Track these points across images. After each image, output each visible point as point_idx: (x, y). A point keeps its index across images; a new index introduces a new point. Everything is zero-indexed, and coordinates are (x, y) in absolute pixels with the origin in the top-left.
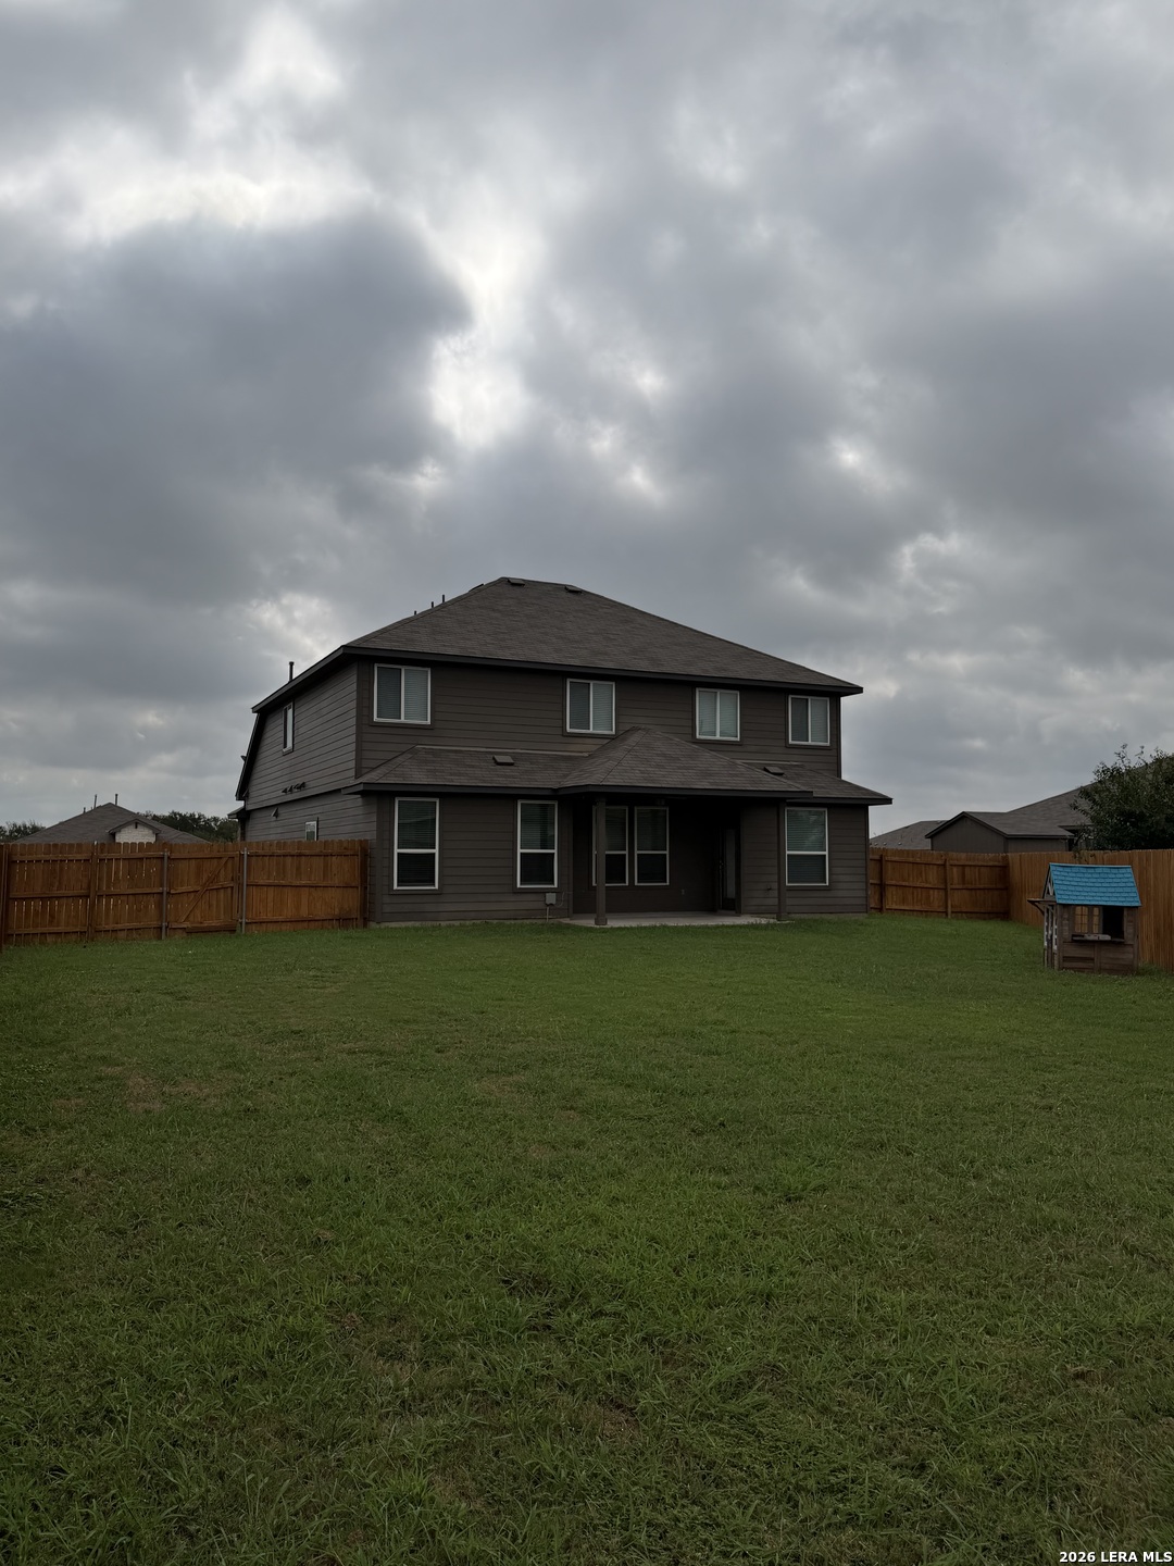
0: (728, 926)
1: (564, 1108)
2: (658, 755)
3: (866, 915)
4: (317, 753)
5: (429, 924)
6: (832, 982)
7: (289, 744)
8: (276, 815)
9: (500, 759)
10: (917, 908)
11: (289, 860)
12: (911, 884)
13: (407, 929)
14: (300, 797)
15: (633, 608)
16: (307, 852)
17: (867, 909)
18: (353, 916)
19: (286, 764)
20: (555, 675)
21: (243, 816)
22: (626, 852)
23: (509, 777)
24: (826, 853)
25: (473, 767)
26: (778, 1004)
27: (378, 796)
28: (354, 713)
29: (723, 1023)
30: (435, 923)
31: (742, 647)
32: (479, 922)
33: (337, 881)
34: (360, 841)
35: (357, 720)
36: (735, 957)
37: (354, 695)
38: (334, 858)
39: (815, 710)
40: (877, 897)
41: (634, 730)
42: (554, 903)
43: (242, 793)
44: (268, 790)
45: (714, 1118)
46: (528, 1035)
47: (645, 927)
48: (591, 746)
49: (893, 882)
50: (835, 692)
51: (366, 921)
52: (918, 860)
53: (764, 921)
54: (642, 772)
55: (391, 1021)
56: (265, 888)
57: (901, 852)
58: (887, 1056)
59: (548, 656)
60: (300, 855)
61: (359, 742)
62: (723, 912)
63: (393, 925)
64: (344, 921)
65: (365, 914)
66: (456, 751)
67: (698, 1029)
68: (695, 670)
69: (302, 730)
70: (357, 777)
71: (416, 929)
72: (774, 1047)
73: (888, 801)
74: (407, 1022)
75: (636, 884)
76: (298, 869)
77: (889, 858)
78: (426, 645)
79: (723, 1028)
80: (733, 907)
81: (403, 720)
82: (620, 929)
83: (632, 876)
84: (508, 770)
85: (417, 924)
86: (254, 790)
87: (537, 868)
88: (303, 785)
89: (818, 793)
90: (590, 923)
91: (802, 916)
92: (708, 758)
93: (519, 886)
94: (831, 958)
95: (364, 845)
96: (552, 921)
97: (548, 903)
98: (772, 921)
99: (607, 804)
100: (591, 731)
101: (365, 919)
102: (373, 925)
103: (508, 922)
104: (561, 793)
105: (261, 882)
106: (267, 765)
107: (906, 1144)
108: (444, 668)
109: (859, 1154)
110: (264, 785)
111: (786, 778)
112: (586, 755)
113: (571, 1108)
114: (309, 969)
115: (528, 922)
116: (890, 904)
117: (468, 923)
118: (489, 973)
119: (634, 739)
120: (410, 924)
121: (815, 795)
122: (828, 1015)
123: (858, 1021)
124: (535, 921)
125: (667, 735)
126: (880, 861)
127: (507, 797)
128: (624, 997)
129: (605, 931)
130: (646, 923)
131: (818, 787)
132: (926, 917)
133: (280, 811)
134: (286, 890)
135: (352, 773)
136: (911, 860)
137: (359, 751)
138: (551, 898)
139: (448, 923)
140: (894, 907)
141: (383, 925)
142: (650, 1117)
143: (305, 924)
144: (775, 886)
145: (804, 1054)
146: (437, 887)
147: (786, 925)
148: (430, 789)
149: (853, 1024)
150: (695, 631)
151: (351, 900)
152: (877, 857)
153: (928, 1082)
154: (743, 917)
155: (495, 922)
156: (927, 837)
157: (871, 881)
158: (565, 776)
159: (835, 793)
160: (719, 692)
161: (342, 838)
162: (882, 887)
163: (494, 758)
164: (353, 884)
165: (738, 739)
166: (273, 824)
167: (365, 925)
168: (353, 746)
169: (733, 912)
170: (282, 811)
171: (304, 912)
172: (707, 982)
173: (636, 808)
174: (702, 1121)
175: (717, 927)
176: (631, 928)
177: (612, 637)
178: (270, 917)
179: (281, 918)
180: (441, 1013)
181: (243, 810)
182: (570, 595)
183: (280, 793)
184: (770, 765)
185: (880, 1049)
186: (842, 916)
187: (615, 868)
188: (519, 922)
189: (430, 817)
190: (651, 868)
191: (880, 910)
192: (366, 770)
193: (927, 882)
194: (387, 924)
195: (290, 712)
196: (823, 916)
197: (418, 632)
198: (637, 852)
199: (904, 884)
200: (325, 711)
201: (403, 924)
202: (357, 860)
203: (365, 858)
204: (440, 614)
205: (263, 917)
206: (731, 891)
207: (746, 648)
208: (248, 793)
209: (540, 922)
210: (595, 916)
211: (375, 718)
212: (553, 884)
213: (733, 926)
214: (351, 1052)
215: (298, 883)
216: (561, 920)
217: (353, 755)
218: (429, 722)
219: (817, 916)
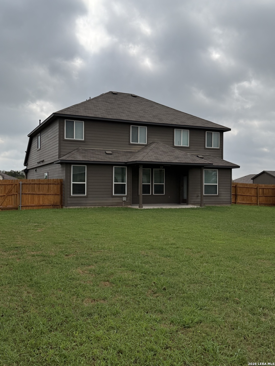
0: (183, 209)
1: (105, 281)
2: (161, 151)
3: (230, 205)
4: (47, 150)
5: (82, 207)
6: (216, 228)
7: (39, 147)
8: (36, 171)
9: (107, 152)
10: (248, 202)
11: (36, 185)
12: (246, 195)
13: (75, 209)
14: (43, 165)
15: (154, 102)
16: (42, 183)
17: (231, 203)
18: (58, 204)
19: (38, 154)
20: (127, 124)
21: (26, 171)
22: (150, 184)
23: (110, 158)
24: (217, 184)
25: (98, 155)
26: (196, 237)
27: (66, 164)
28: (58, 136)
29: (174, 244)
30: (85, 207)
31: (191, 115)
32: (100, 207)
33: (52, 193)
34: (60, 179)
35: (59, 138)
36: (184, 219)
37: (58, 130)
38: (51, 185)
39: (215, 136)
40: (234, 199)
41: (153, 143)
42: (125, 200)
43: (26, 163)
44: (33, 163)
45: (162, 286)
46: (102, 249)
47: (155, 209)
48: (138, 148)
49: (240, 194)
50: (222, 130)
51: (62, 206)
52: (248, 187)
53: (196, 207)
54: (155, 157)
55: (54, 243)
56: (28, 195)
57: (243, 184)
58: (233, 258)
59: (124, 117)
60: (39, 184)
61: (60, 146)
62: (182, 203)
63: (71, 207)
64: (54, 206)
65: (61, 204)
66: (92, 150)
67: (164, 247)
68: (174, 123)
69: (43, 143)
70: (59, 158)
71: (78, 209)
72: (192, 254)
73: (238, 167)
74: (60, 243)
75: (154, 194)
76: (39, 188)
77: (239, 186)
78: (82, 113)
79: (174, 246)
80: (185, 202)
81: (74, 139)
82: (147, 209)
83: (152, 192)
84: (110, 156)
85: (79, 207)
86: (29, 162)
87: (120, 189)
88: (43, 161)
89: (215, 164)
90: (137, 207)
91: (209, 205)
92: (178, 152)
93: (114, 195)
94: (217, 220)
95: (61, 181)
96: (125, 206)
97: (123, 200)
98: (198, 207)
99: (143, 168)
100: (139, 143)
101: (62, 205)
102: (64, 207)
103: (110, 207)
104: (128, 164)
105: (26, 193)
106: (33, 154)
107: (236, 299)
108: (89, 121)
109: (217, 303)
110: (32, 161)
111: (205, 159)
112: (137, 151)
113: (108, 281)
114: (35, 223)
115: (116, 207)
116: (239, 201)
117: (96, 207)
118: (98, 224)
119: (153, 146)
120: (76, 207)
121: (214, 165)
122: (213, 241)
123: (223, 243)
124: (119, 206)
125: (164, 144)
126: (236, 187)
127: (110, 165)
128: (142, 234)
129: (142, 210)
130: (156, 207)
131: (215, 162)
132: (250, 205)
133: (37, 170)
134: (35, 195)
135: (58, 156)
136: (246, 186)
137: (60, 149)
138: (124, 199)
139: (90, 207)
140: (240, 202)
141: (68, 207)
142: (136, 285)
143: (42, 207)
144: (200, 195)
145: (202, 257)
146: (86, 195)
147: (203, 208)
148: (83, 162)
149: (221, 245)
150: (175, 110)
151: (57, 199)
152: (235, 186)
153: (247, 269)
154: (189, 205)
155: (106, 207)
156: (252, 179)
157: (232, 194)
158: (129, 158)
159: (221, 164)
160: (182, 130)
161: (54, 178)
162: (236, 195)
163: (105, 152)
164: (58, 194)
165: (189, 146)
166: (35, 174)
167: (62, 207)
168: (58, 148)
169: (186, 204)
170: (37, 169)
171: (41, 203)
172: (172, 228)
173: (154, 169)
174: (157, 287)
175: (180, 209)
176: (151, 209)
177: (146, 111)
178: (30, 204)
179: (33, 205)
180: (74, 240)
181: (26, 169)
182: (133, 97)
183: (37, 164)
184: (199, 155)
185: (230, 255)
186: (222, 205)
187: (146, 189)
188: (114, 207)
189: (83, 172)
190: (159, 189)
191: (235, 203)
192: (62, 156)
193: (251, 194)
194: (69, 207)
195: (39, 137)
196: (216, 205)
197: (80, 109)
198: (154, 184)
199: (243, 194)
200: (49, 136)
201: (74, 207)
202: (59, 186)
203: (62, 185)
204: (88, 103)
205: (27, 204)
206: (185, 197)
207: (192, 115)
208: (28, 164)
209: (121, 207)
210: (139, 205)
211: (65, 138)
212: (125, 194)
213: (185, 208)
214: (33, 256)
215: (39, 193)
216: (128, 206)
217: (58, 151)
218: (83, 139)
219: (213, 205)
